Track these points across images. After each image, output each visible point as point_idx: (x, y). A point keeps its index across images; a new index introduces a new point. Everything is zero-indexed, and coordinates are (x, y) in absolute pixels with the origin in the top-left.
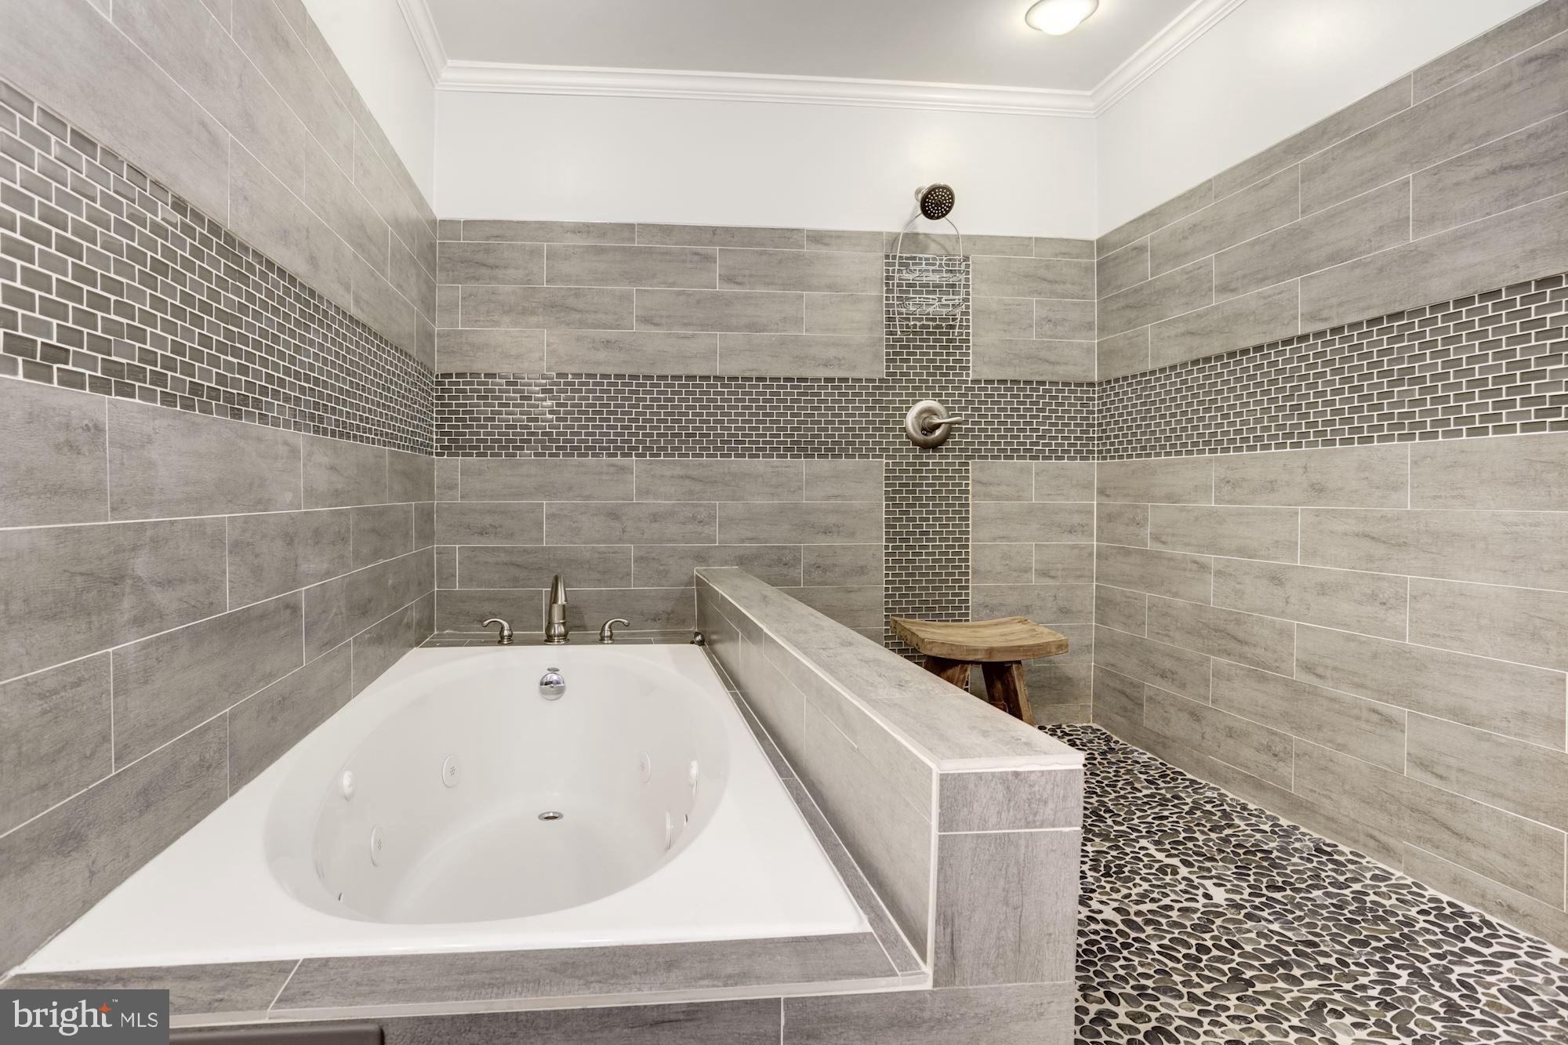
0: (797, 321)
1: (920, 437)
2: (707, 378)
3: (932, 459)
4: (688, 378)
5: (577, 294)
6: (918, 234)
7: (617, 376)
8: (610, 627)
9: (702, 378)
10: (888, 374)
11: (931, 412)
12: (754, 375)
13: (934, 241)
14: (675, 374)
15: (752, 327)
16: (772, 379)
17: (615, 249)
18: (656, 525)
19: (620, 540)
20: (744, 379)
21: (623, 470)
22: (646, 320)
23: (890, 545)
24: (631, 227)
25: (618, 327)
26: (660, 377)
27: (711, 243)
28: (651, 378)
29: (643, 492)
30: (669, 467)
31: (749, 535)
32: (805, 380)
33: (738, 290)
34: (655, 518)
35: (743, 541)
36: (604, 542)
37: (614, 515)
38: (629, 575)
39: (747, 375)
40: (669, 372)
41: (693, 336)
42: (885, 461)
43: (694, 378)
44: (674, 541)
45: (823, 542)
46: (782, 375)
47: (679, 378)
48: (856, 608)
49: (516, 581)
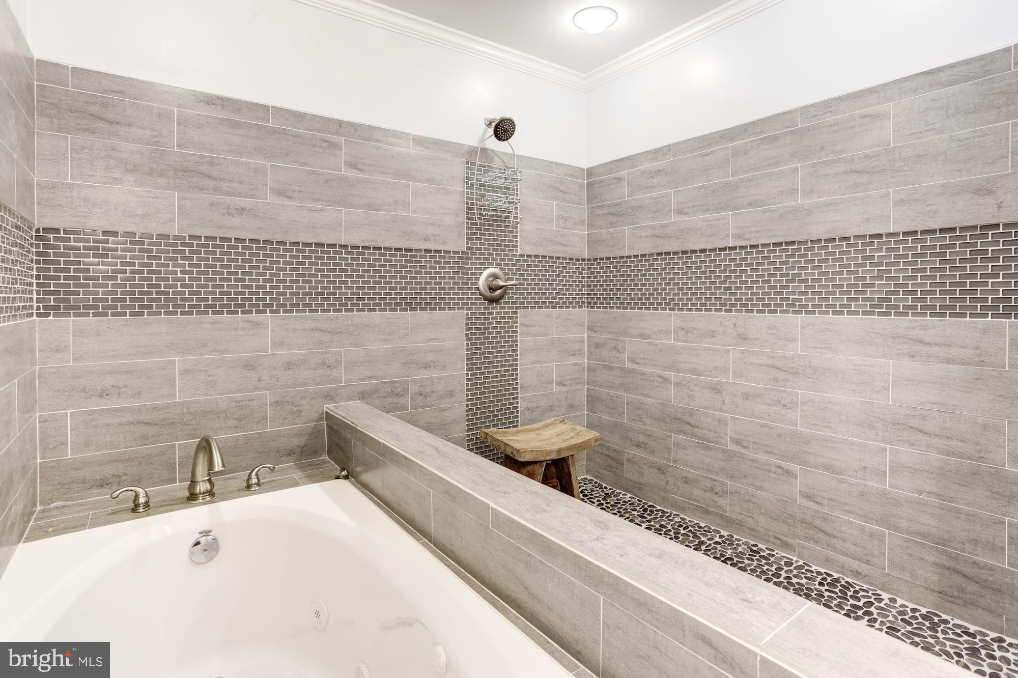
0: (405, 205)
1: (488, 294)
2: (334, 246)
3: (495, 309)
4: (317, 245)
5: (211, 163)
6: (487, 149)
7: (251, 241)
8: (257, 475)
9: (329, 245)
10: (468, 248)
11: (495, 277)
12: (372, 244)
13: (498, 156)
14: (306, 241)
15: (371, 206)
16: (386, 249)
17: (250, 126)
18: (290, 372)
19: (257, 388)
20: (364, 248)
21: (257, 325)
22: (280, 193)
23: (470, 373)
24: (266, 108)
25: (252, 196)
26: (292, 244)
27: (337, 133)
28: (285, 243)
29: (278, 344)
30: (302, 321)
31: (369, 374)
32: (410, 250)
33: (359, 175)
34: (289, 366)
35: (364, 379)
36: (240, 391)
37: (249, 366)
38: (265, 418)
39: (366, 244)
40: (301, 239)
41: (322, 210)
42: (465, 312)
43: (322, 245)
44: (306, 385)
45: (423, 375)
46: (394, 246)
47: (310, 245)
48: (447, 422)
49: (144, 439)
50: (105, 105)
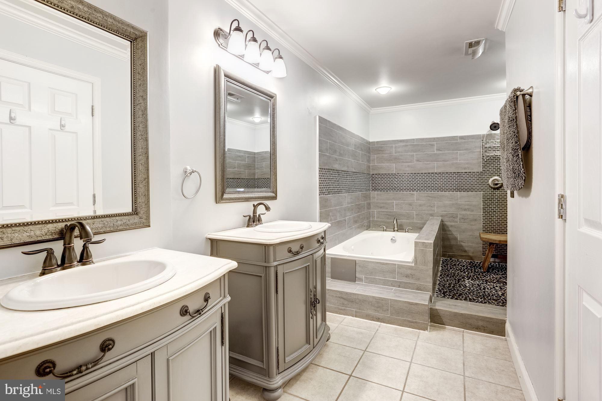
0: (457, 159)
1: (492, 186)
2: (433, 173)
3: (497, 192)
4: (428, 173)
5: (401, 155)
6: (492, 134)
7: (411, 174)
8: (408, 229)
9: (432, 173)
10: (483, 170)
11: (497, 180)
12: (445, 172)
13: (497, 135)
14: (425, 172)
15: (444, 161)
16: (450, 173)
17: (410, 145)
18: (420, 207)
19: (412, 210)
20: (442, 173)
21: (412, 194)
22: (418, 161)
23: (484, 214)
24: (414, 139)
25: (411, 162)
26: (421, 173)
27: (434, 141)
28: (419, 174)
29: (417, 200)
30: (424, 194)
31: (444, 210)
32: (459, 173)
33: (441, 152)
34: (420, 205)
35: (442, 211)
36: (408, 210)
37: (410, 205)
38: (414, 218)
39: (443, 172)
40: (424, 172)
41: (429, 164)
42: (482, 193)
43: (430, 173)
44: (425, 211)
45: (464, 212)
46: (453, 172)
47: (426, 173)
48: (473, 229)
49: (388, 218)
50: (381, 147)
